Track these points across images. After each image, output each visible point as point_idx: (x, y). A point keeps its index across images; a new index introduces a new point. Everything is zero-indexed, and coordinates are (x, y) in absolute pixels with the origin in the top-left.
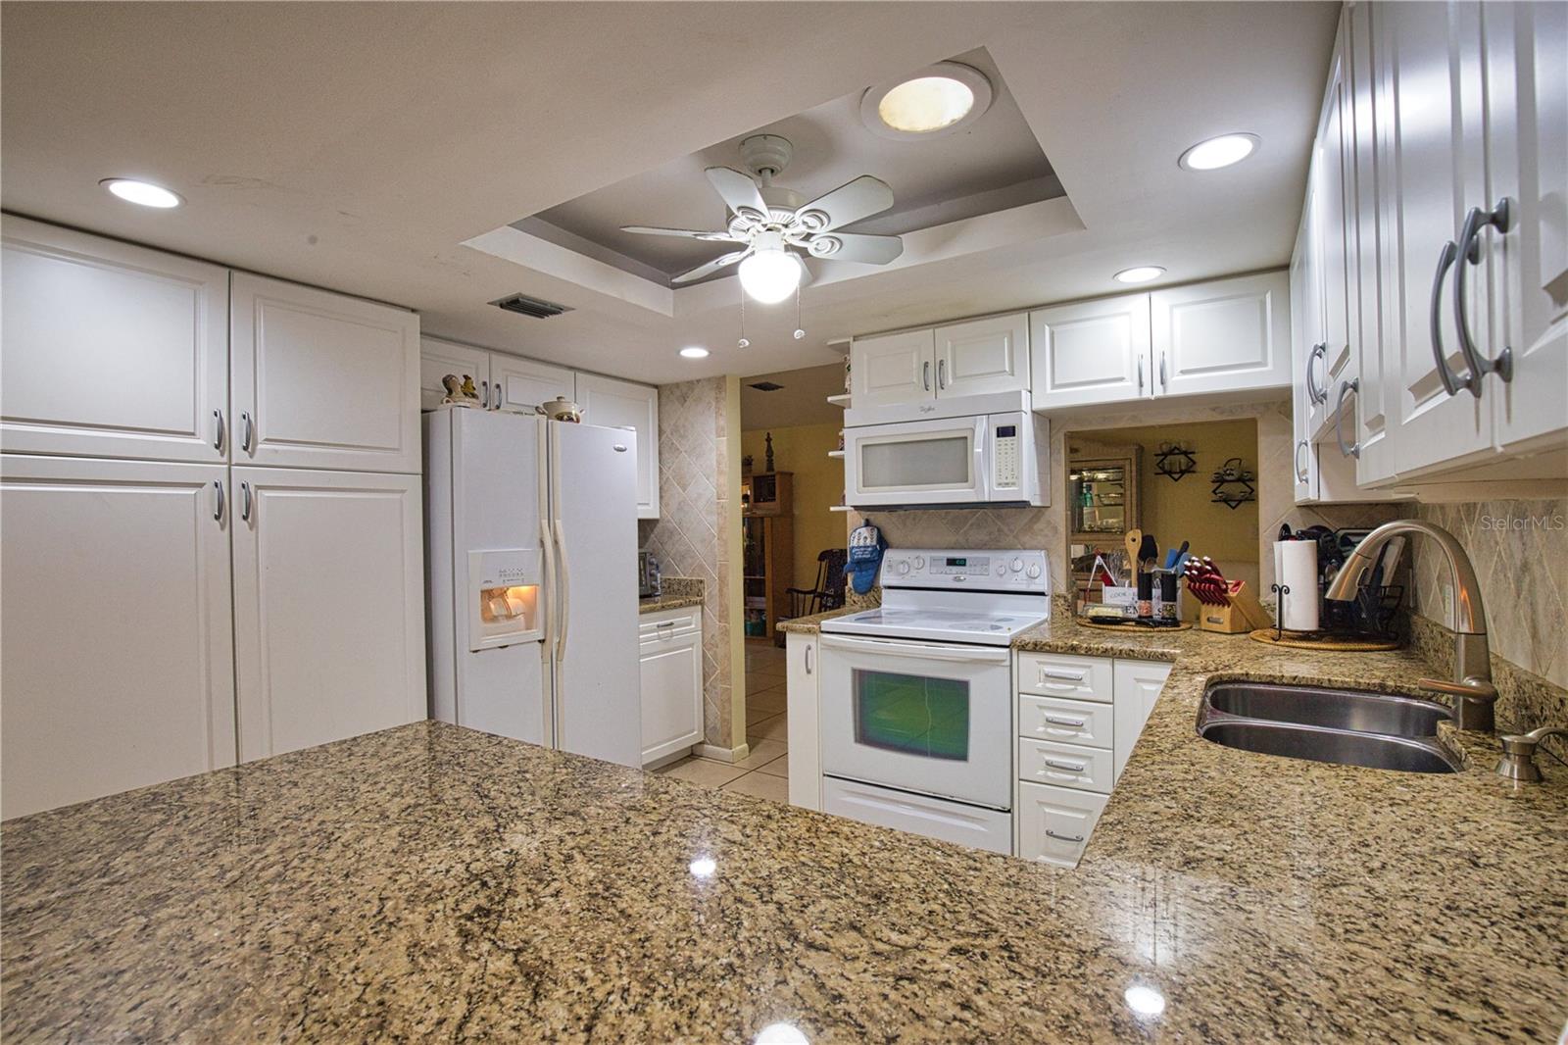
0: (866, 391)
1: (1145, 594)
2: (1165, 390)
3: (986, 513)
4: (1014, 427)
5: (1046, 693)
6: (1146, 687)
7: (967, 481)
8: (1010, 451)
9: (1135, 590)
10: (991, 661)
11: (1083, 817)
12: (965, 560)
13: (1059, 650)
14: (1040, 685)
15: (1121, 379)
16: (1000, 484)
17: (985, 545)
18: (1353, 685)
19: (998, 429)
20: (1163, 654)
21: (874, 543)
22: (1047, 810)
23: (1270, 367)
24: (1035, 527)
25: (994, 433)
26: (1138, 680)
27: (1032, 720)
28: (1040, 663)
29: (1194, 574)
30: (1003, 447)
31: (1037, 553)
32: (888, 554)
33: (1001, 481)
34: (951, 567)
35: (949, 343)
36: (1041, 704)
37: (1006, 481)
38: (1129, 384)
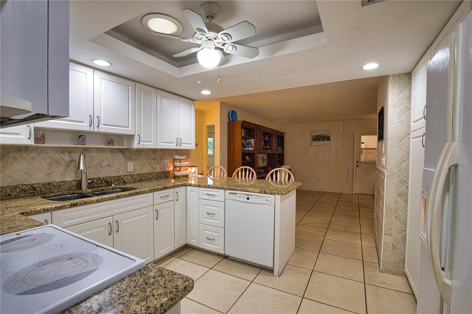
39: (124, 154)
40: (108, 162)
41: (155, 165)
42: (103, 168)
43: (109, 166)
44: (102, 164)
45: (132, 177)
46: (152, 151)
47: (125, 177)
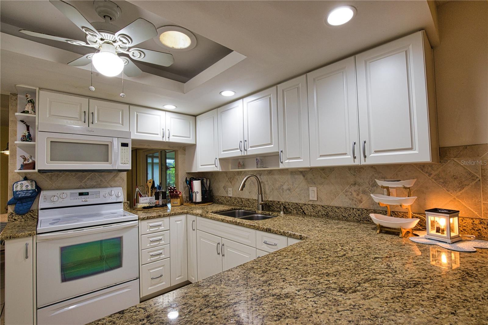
0: (48, 116)
1: (157, 198)
2: (169, 140)
3: (95, 174)
4: (128, 144)
5: (152, 232)
6: (178, 223)
7: (108, 161)
8: (126, 152)
9: (154, 197)
10: (132, 226)
11: (162, 268)
12: (88, 193)
13: (155, 217)
14: (148, 230)
15: (158, 134)
16: (122, 163)
17: (95, 186)
18: (228, 209)
19: (122, 143)
20: (183, 212)
21: (34, 188)
22: (151, 271)
23: (191, 139)
24: (116, 179)
25: (120, 145)
26: (176, 221)
27: (145, 243)
28: (148, 223)
29: (171, 191)
30: (123, 150)
31: (119, 188)
32: (43, 193)
33: (123, 162)
34: (81, 196)
35: (96, 107)
36: (149, 237)
37: (125, 162)
38: (160, 136)
39: (306, 177)
40: (288, 185)
41: (358, 195)
42: (284, 192)
43: (289, 190)
44: (283, 188)
45: (313, 208)
46: (350, 170)
47: (304, 206)
